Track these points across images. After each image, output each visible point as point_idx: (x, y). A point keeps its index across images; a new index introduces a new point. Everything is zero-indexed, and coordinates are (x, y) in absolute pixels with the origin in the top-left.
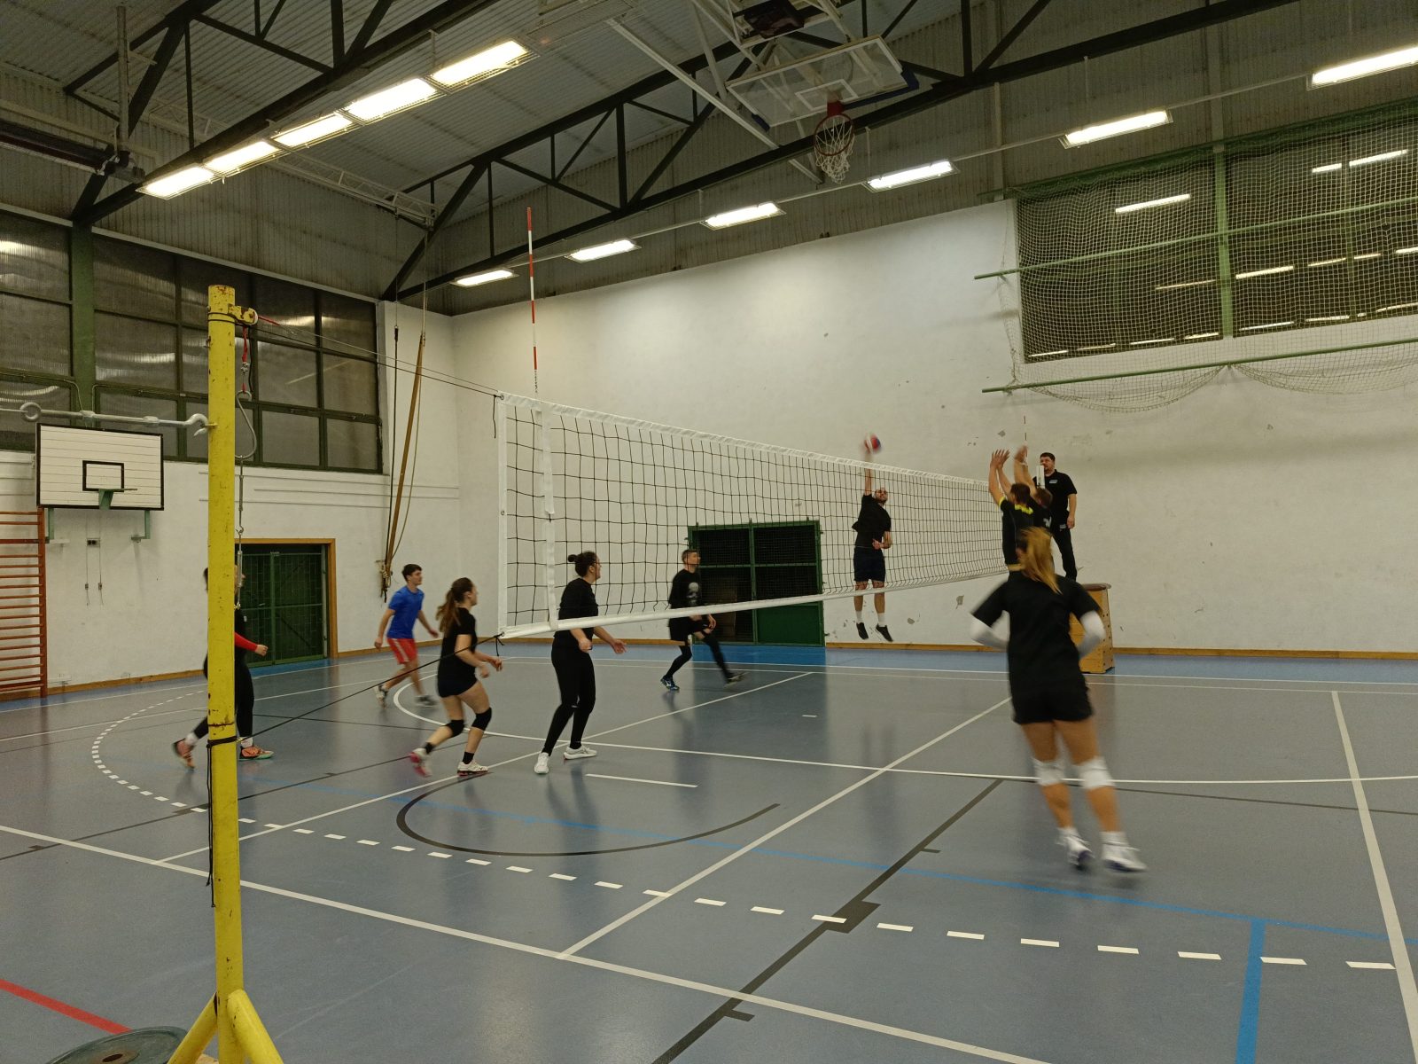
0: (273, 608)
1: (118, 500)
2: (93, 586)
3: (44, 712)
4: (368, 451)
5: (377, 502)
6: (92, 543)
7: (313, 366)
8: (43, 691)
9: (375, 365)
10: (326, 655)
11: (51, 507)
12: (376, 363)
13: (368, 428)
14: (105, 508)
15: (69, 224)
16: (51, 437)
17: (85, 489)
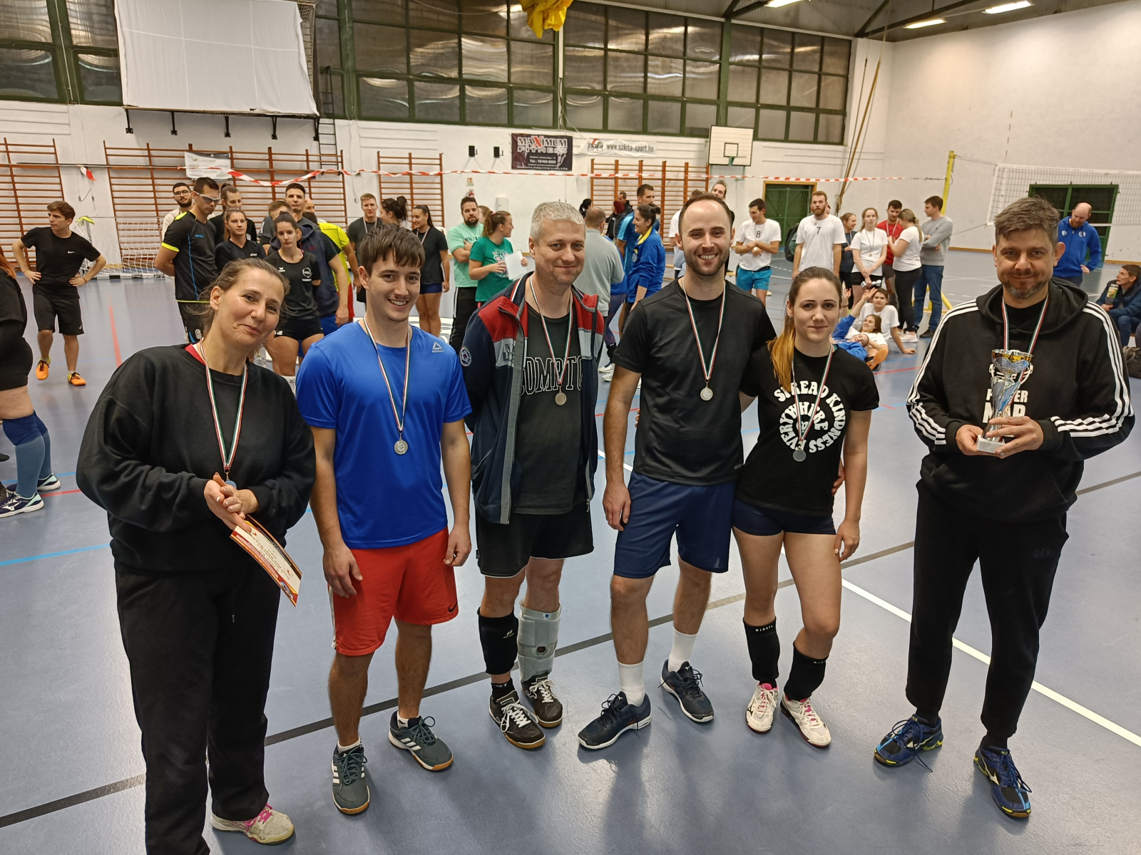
0: (785, 218)
1: (736, 162)
4: (837, 132)
5: (839, 162)
7: (815, 83)
9: (846, 78)
11: (712, 165)
12: (847, 78)
13: (839, 118)
14: (730, 165)
15: (723, 20)
16: (715, 130)
17: (725, 156)
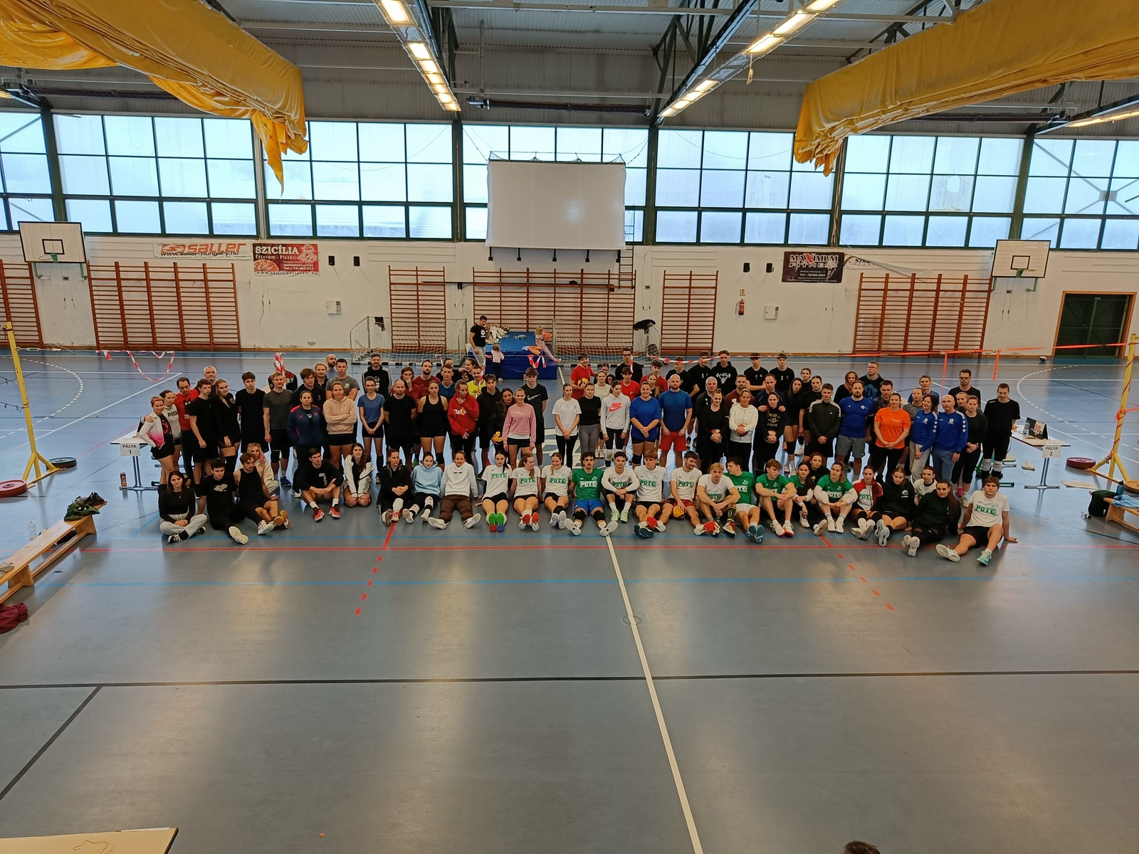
0: (1091, 328)
1: (1026, 273)
2: (1006, 312)
3: (978, 367)
6: (1008, 292)
8: (980, 356)
10: (1117, 355)
11: (996, 277)
14: (1018, 277)
16: (1002, 244)
17: (1011, 268)
